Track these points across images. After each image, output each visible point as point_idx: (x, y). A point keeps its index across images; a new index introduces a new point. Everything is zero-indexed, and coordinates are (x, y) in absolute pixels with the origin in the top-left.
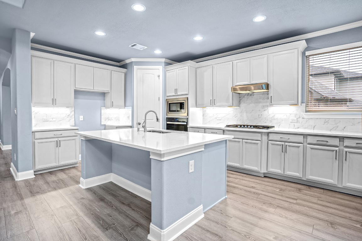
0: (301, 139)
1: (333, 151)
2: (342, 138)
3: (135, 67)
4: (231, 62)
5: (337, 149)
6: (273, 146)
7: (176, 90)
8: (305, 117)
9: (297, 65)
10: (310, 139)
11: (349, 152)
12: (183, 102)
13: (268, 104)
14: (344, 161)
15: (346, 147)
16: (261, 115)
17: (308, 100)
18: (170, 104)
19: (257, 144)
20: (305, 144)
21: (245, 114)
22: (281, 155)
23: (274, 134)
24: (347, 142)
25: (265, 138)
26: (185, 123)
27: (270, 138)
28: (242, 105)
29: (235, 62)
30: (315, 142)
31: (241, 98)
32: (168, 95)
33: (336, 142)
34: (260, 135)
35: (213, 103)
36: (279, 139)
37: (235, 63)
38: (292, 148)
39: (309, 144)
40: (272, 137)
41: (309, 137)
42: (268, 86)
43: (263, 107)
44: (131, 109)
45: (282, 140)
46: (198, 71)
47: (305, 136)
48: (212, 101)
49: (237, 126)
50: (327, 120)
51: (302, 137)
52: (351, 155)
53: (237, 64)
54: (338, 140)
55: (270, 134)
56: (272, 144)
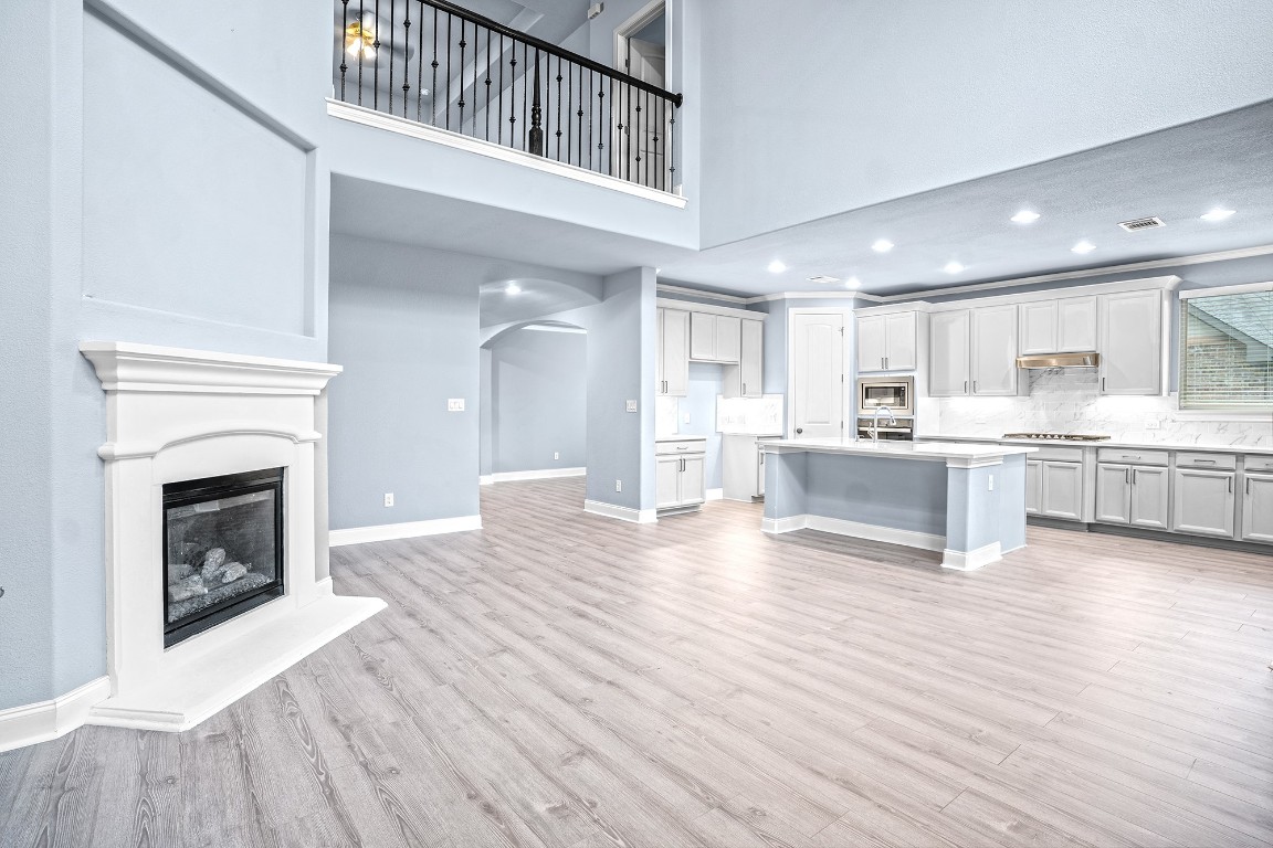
0: (1163, 458)
1: (1225, 478)
2: (1240, 456)
3: (792, 311)
4: (1015, 307)
5: (1232, 474)
6: (1108, 472)
7: (885, 361)
8: (1177, 418)
9: (1157, 320)
10: (1182, 459)
11: (1254, 480)
12: (902, 385)
13: (1097, 392)
14: (1245, 494)
15: (1248, 470)
16: (1081, 414)
17: (1185, 385)
18: (867, 389)
19: (1075, 468)
20: (1172, 467)
21: (1042, 413)
22: (1124, 488)
23: (1110, 450)
24: (1250, 463)
25: (1090, 458)
26: (908, 431)
27: (1102, 458)
28: (1038, 393)
29: (1023, 307)
30: (1191, 463)
31: (1033, 379)
32: (862, 369)
33: (1230, 462)
34: (1080, 451)
35: (970, 387)
36: (1119, 459)
37: (1024, 309)
38: (1146, 476)
39: (1179, 467)
40: (1104, 455)
41: (1178, 454)
42: (1096, 358)
43: (1086, 397)
44: (782, 400)
45: (1125, 460)
46: (935, 319)
47: (1172, 452)
48: (968, 384)
49: (1029, 436)
50: (1223, 425)
51: (1166, 454)
52: (1258, 484)
53: (1027, 312)
54: (1234, 458)
55: (1101, 451)
56: (1106, 469)
